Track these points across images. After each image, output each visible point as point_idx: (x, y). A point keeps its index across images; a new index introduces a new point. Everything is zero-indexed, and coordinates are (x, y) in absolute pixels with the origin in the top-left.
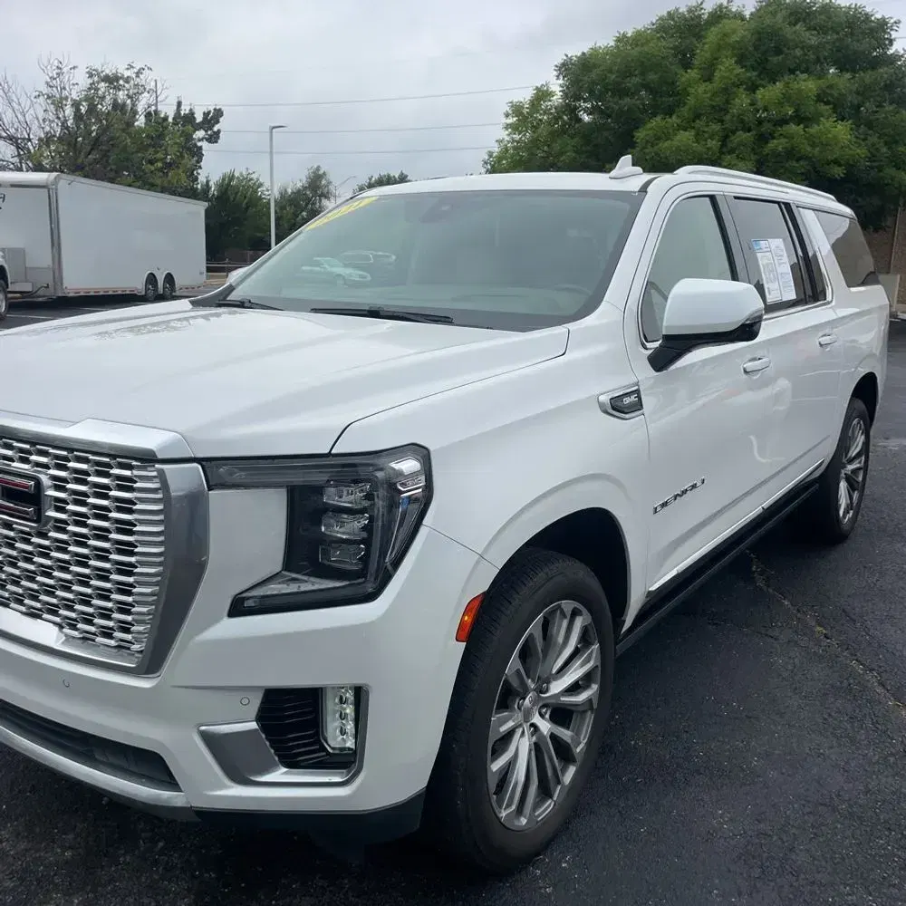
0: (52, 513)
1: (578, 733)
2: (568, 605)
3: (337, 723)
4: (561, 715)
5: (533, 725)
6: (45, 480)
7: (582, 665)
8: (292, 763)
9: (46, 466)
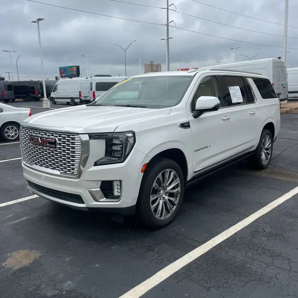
0: (58, 146)
1: (176, 199)
2: (168, 170)
3: (117, 190)
4: (171, 195)
5: (163, 197)
6: (57, 139)
7: (175, 183)
8: (107, 197)
9: (57, 137)
